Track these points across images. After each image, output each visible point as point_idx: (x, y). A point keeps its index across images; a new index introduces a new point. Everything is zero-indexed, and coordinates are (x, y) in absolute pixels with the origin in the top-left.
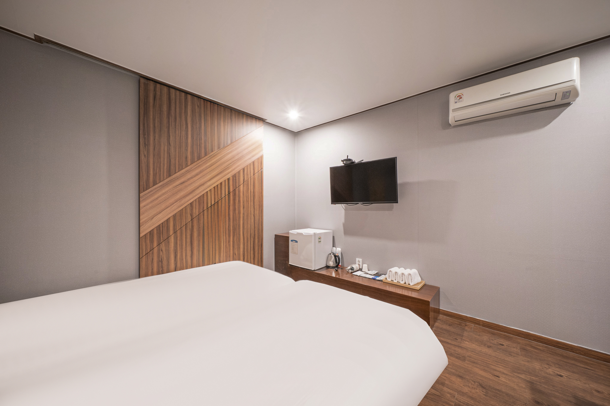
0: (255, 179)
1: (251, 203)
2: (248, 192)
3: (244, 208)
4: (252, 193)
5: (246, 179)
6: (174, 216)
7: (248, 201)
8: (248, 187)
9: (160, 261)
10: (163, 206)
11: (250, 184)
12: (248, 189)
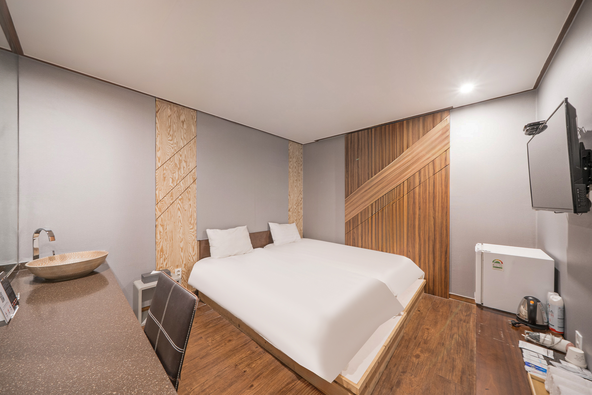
0: (436, 179)
1: (429, 204)
2: (426, 194)
3: (420, 209)
4: (431, 194)
5: (422, 180)
6: (361, 213)
7: (426, 203)
8: (426, 188)
9: (354, 239)
10: (355, 206)
11: (428, 184)
12: (426, 190)
